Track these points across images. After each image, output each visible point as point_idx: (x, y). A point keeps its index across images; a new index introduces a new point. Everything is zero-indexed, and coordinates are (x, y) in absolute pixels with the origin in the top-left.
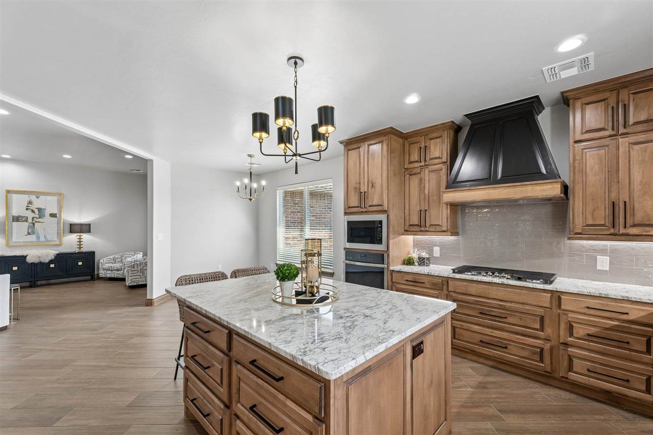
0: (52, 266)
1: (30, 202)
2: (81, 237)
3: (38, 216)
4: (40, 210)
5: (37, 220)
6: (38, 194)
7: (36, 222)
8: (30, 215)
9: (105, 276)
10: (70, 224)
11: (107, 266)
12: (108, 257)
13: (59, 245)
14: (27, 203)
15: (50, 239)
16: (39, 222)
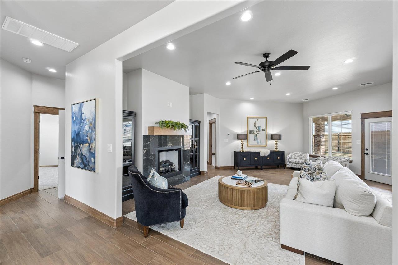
0: (268, 158)
1: (255, 123)
4: (258, 127)
8: (255, 130)
9: (291, 167)
10: (272, 135)
11: (293, 160)
12: (289, 155)
13: (265, 146)
14: (254, 123)
15: (262, 143)
16: (258, 134)
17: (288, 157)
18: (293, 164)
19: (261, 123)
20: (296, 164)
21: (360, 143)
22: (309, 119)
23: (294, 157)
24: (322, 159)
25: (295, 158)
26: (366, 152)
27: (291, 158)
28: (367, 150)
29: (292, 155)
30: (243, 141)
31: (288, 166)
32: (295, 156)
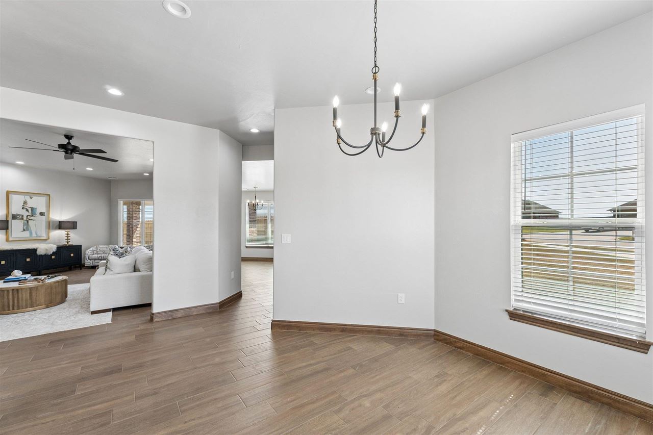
0: (53, 257)
1: (25, 203)
2: (69, 233)
3: (30, 214)
4: (32, 209)
5: (30, 218)
6: (31, 195)
8: (25, 213)
9: (92, 265)
10: (59, 222)
11: (95, 256)
12: (89, 250)
13: (46, 240)
14: (23, 202)
15: (39, 235)
16: (31, 220)
17: (87, 252)
18: (96, 261)
19: (39, 204)
22: (119, 202)
23: (97, 252)
25: (99, 252)
27: (92, 253)
29: (94, 249)
31: (87, 264)
32: (98, 250)
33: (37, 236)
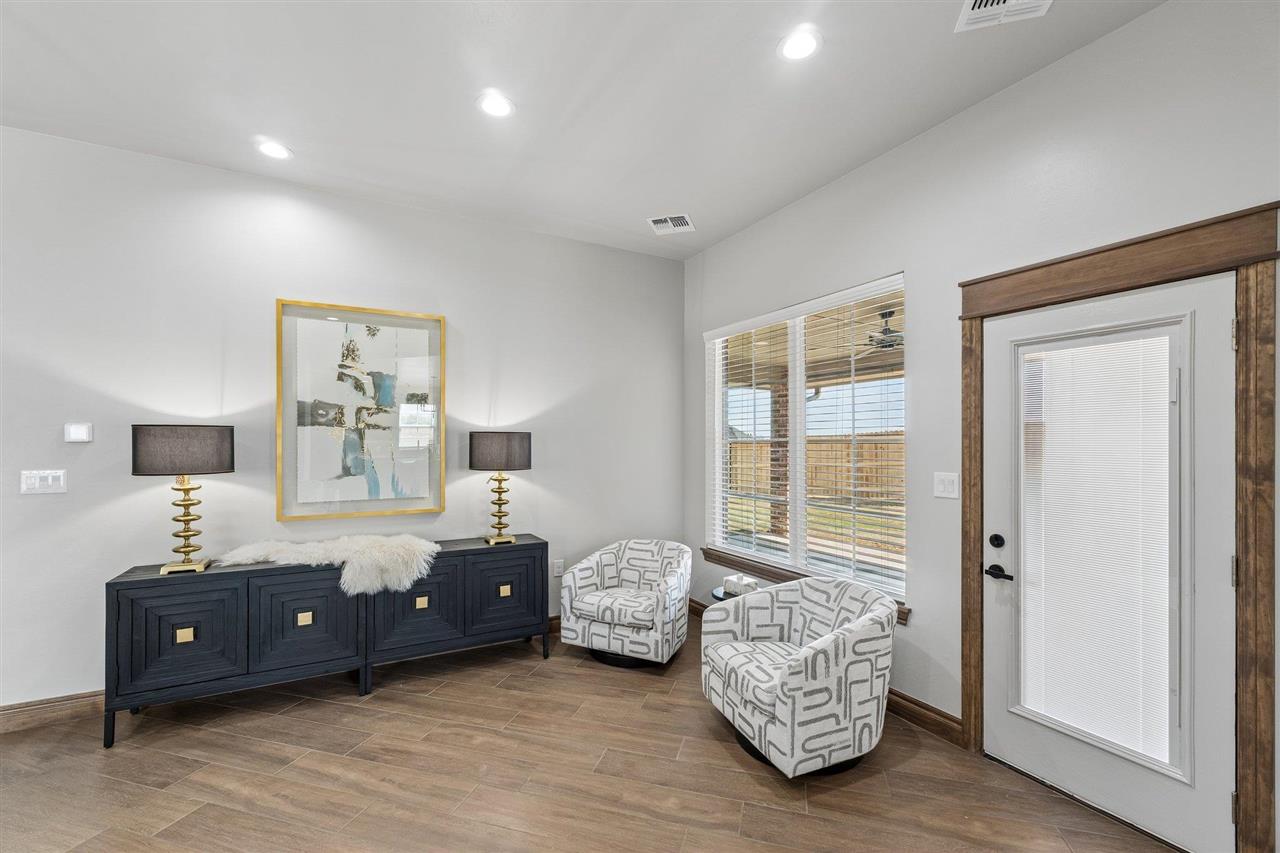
0: (422, 602)
1: (350, 352)
2: (504, 484)
3: (371, 404)
5: (372, 420)
7: (368, 426)
8: (351, 400)
9: (585, 645)
10: (472, 435)
12: (585, 564)
14: (340, 352)
15: (407, 491)
16: (376, 427)
17: (567, 579)
18: (596, 628)
20: (604, 630)
21: (956, 492)
22: (707, 346)
23: (619, 572)
24: (737, 608)
26: (991, 556)
27: (596, 580)
28: (998, 541)
29: (608, 559)
30: (193, 481)
32: (624, 564)
33: (400, 498)
